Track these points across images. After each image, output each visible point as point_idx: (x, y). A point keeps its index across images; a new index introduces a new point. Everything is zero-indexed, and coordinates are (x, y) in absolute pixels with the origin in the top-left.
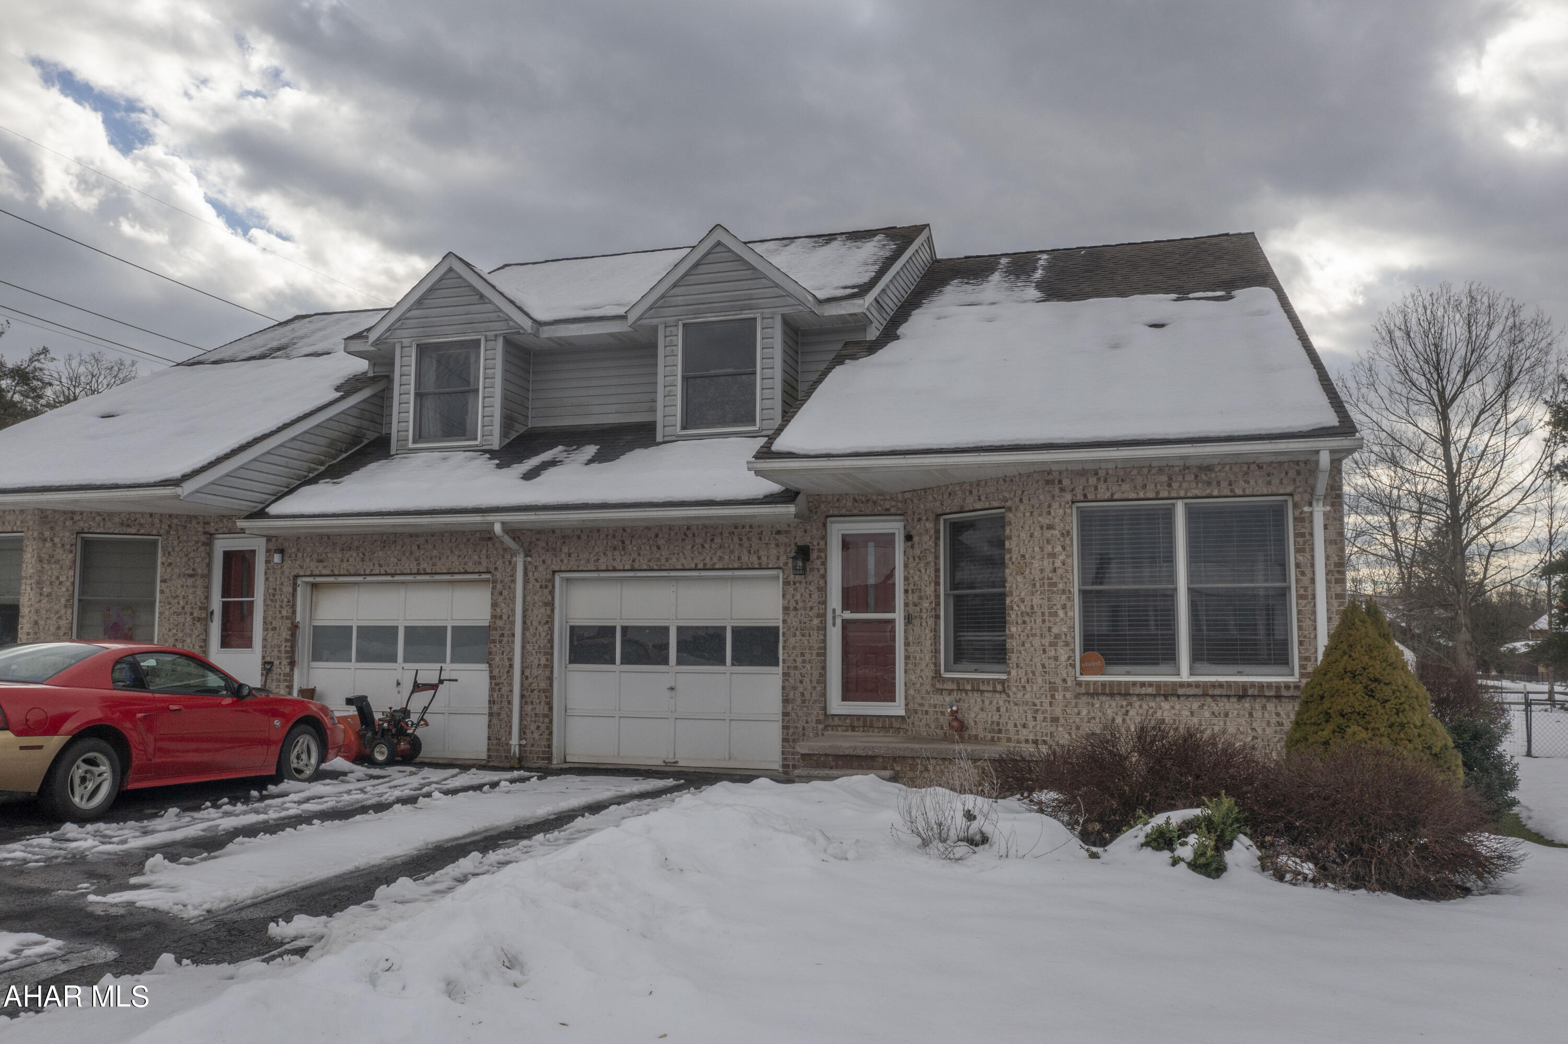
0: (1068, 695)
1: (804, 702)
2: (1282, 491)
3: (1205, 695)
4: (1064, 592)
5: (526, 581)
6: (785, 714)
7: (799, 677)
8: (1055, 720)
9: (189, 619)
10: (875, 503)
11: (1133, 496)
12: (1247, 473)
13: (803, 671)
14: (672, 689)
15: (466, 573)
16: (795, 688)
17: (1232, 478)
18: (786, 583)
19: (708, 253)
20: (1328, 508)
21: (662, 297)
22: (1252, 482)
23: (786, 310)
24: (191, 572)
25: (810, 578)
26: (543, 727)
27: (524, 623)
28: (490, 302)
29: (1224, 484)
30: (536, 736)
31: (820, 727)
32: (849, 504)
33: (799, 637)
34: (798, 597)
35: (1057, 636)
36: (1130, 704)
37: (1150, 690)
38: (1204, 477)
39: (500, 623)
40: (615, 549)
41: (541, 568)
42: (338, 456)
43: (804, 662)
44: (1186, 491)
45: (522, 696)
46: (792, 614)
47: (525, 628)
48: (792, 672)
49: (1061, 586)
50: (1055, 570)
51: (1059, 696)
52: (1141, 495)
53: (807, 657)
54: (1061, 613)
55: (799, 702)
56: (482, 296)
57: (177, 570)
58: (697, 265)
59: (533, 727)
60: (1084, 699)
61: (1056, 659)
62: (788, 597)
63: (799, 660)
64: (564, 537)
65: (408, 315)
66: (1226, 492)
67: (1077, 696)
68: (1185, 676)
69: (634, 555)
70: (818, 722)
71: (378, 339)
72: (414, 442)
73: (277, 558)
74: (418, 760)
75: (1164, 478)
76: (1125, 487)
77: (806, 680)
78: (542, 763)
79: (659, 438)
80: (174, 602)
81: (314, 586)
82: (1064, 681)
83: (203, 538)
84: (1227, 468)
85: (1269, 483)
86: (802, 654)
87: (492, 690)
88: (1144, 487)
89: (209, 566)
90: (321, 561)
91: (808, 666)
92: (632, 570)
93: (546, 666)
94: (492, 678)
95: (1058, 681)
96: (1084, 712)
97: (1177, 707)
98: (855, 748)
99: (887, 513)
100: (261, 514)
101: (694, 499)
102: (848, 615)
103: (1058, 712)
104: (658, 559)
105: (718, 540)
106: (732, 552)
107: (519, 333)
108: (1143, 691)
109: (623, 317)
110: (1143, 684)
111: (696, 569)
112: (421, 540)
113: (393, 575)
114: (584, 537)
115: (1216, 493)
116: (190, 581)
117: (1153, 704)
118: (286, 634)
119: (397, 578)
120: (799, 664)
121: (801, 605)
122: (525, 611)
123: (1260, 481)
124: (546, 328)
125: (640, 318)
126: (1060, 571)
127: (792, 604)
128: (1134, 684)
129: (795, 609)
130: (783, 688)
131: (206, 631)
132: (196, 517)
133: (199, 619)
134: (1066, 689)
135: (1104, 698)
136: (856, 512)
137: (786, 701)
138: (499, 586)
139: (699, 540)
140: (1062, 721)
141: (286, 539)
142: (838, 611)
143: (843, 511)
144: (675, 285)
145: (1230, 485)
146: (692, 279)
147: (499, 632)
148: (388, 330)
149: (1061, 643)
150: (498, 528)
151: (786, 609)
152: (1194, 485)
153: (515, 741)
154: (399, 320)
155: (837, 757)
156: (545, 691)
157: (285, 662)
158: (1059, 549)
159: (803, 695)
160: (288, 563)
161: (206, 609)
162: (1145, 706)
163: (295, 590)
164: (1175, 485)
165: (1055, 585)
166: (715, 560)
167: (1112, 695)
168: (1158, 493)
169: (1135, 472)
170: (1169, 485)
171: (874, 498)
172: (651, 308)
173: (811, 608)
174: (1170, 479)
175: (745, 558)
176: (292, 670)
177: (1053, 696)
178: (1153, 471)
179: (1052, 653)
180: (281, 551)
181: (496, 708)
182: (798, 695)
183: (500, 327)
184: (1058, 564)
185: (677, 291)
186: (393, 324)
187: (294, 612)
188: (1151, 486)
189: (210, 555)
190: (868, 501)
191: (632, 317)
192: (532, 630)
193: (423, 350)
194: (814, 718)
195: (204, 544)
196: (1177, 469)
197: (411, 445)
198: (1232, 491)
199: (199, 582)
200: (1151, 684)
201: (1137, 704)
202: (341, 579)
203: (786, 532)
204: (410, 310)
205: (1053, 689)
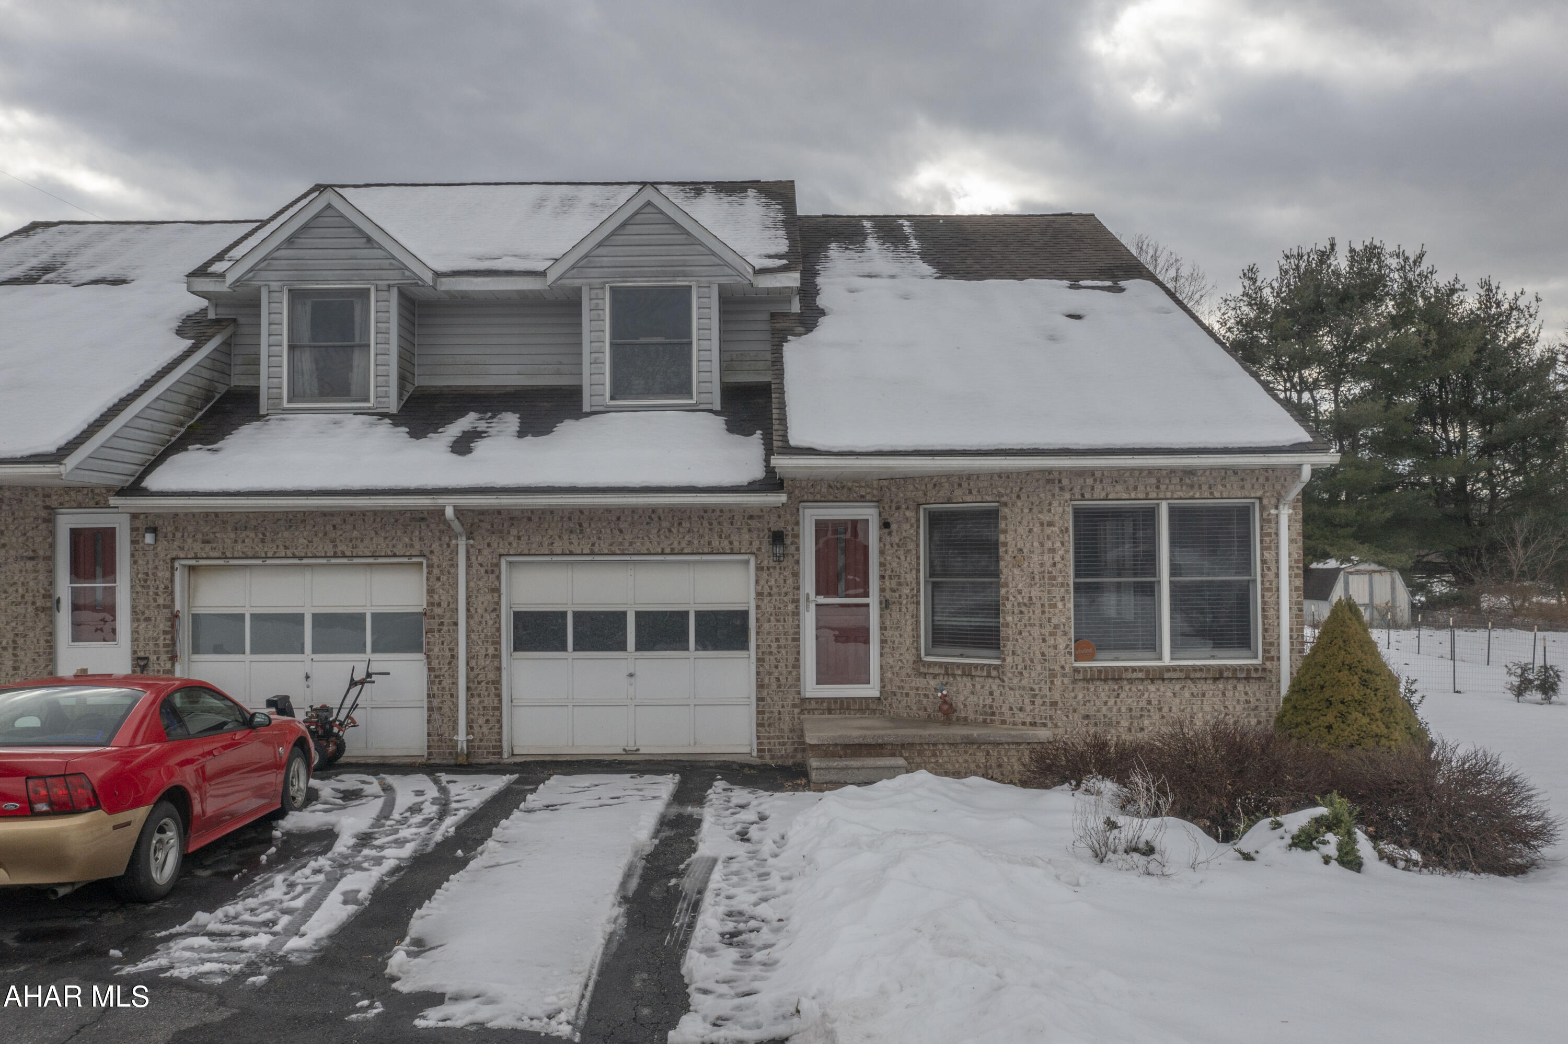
0: (1066, 681)
1: (779, 686)
2: (1253, 495)
3: (1188, 678)
4: (1062, 585)
5: (469, 566)
6: (760, 699)
7: (774, 662)
8: (1054, 704)
9: (31, 609)
10: (850, 489)
11: (1125, 496)
12: (1224, 478)
13: (779, 656)
14: (631, 675)
15: (395, 556)
16: (770, 674)
17: (1212, 482)
18: (759, 568)
19: (637, 213)
20: (1291, 511)
21: (586, 256)
22: (1228, 486)
23: (724, 280)
24: (31, 554)
25: (784, 564)
26: (493, 720)
27: (468, 610)
28: (381, 247)
29: (1205, 487)
30: (485, 729)
31: (797, 711)
32: (824, 490)
33: (773, 622)
34: (772, 582)
35: (1056, 627)
36: (1121, 688)
37: (1140, 675)
38: (1188, 481)
39: (438, 611)
40: (571, 532)
41: (486, 552)
42: (195, 414)
43: (779, 647)
44: (1172, 493)
45: (468, 689)
46: (766, 600)
47: (469, 616)
48: (767, 657)
49: (1060, 580)
50: (1054, 565)
51: (1058, 682)
52: (1133, 496)
53: (783, 642)
54: (1060, 605)
55: (774, 686)
56: (369, 240)
57: (12, 553)
58: (624, 225)
59: (481, 721)
60: (1080, 684)
61: (1055, 647)
62: (762, 582)
63: (774, 645)
64: (512, 519)
65: (276, 254)
66: (1207, 494)
67: (1074, 681)
68: (1167, 661)
69: (594, 539)
70: (794, 706)
71: (237, 281)
72: (289, 401)
73: (149, 538)
74: (342, 760)
75: (1153, 481)
76: (1119, 488)
77: (782, 664)
78: (492, 759)
79: (586, 408)
80: (10, 590)
81: (191, 569)
82: (1063, 668)
83: (43, 514)
84: (1208, 473)
85: (1243, 487)
86: (777, 640)
87: (431, 682)
88: (1136, 488)
89: (52, 546)
90: (208, 542)
91: (784, 652)
92: (592, 553)
93: (494, 656)
94: (430, 669)
95: (1057, 668)
96: (1080, 696)
97: (1162, 689)
98: (865, 737)
99: (862, 499)
100: (135, 489)
101: (673, 485)
102: (822, 600)
103: (1057, 697)
104: (621, 543)
105: (686, 525)
106: (702, 536)
107: (416, 284)
108: (1135, 675)
109: (543, 274)
110: (1134, 670)
111: (663, 553)
112: (337, 520)
113: (301, 558)
114: (535, 518)
115: (1197, 495)
116: (30, 565)
117: (1141, 687)
118: (163, 625)
119: (305, 561)
120: (774, 650)
121: (775, 590)
122: (468, 597)
123: (1235, 486)
124: (444, 280)
125: (560, 278)
126: (1059, 566)
127: (766, 590)
128: (1126, 669)
129: (770, 594)
130: (758, 673)
131: (52, 622)
132: (34, 489)
133: (44, 609)
134: (1064, 675)
135: (1098, 683)
136: (831, 498)
137: (760, 686)
138: (436, 571)
139: (665, 524)
140: (1060, 705)
141: (158, 516)
142: (812, 596)
143: (818, 497)
144: (600, 245)
145: (1210, 488)
146: (619, 239)
147: (437, 621)
148: (251, 270)
149: (1059, 633)
150: (449, 512)
151: (759, 595)
152: (1179, 487)
153: (462, 737)
154: (264, 259)
155: (846, 746)
156: (493, 682)
157: (164, 657)
158: (1058, 544)
159: (778, 679)
160: (163, 544)
161: (50, 596)
162: (1134, 689)
163: (173, 575)
164: (1163, 487)
165: (1054, 578)
166: (684, 544)
167: (1105, 680)
168: (1147, 494)
169: (1128, 474)
170: (1158, 487)
171: (850, 484)
172: (573, 267)
173: (786, 594)
174: (1159, 481)
175: (715, 543)
176: (173, 665)
177: (1052, 682)
178: (1144, 474)
179: (1052, 642)
180: (154, 530)
181: (436, 702)
182: (773, 679)
183: (394, 276)
184: (1057, 559)
185: (602, 251)
186: (257, 264)
187: (173, 600)
188: (1141, 488)
189: (52, 533)
190: (843, 487)
191: (552, 277)
192: (477, 618)
193: (296, 296)
194: (789, 702)
195: (46, 521)
196: (1164, 473)
197: (286, 405)
198: (1211, 493)
199: (41, 566)
200: (1141, 669)
201: (1127, 688)
202: (232, 562)
203: (760, 517)
204: (278, 248)
205: (1053, 675)
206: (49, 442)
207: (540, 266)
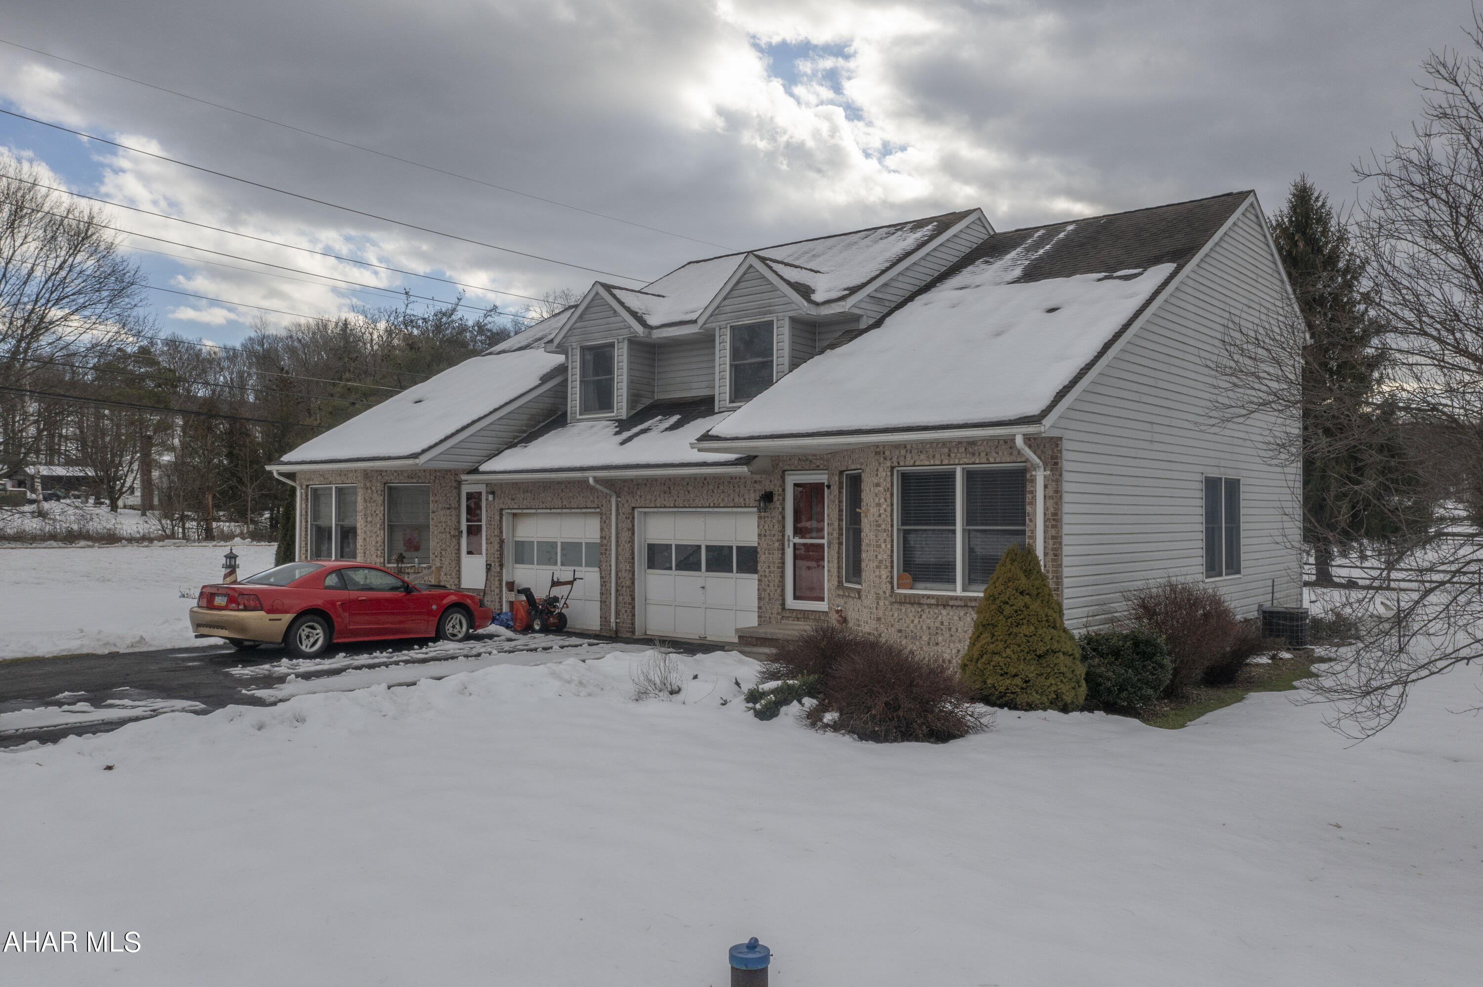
0: (887, 603)
1: (770, 600)
2: (1019, 460)
3: (966, 606)
4: (885, 530)
5: (618, 514)
6: (759, 608)
7: (767, 583)
8: (879, 619)
9: (448, 536)
10: (811, 461)
11: (927, 463)
12: (997, 447)
13: (770, 578)
14: (703, 588)
15: (587, 508)
16: (765, 590)
17: (988, 450)
18: (760, 518)
19: (744, 274)
20: (1048, 473)
21: (718, 307)
22: (1000, 453)
23: (792, 314)
24: (448, 506)
25: (773, 514)
26: (629, 611)
27: (617, 542)
28: (620, 316)
29: (983, 454)
30: (625, 617)
31: (779, 617)
32: (796, 462)
33: (767, 555)
34: (766, 527)
35: (881, 562)
36: (923, 610)
37: (933, 601)
38: (971, 450)
39: (605, 542)
40: (665, 493)
41: (626, 506)
42: (536, 425)
43: (770, 572)
44: (960, 460)
45: (617, 591)
46: (763, 539)
47: (617, 546)
48: (763, 579)
49: (883, 527)
50: (880, 515)
51: (881, 603)
52: (932, 463)
53: (772, 569)
54: (883, 546)
55: (767, 600)
56: (615, 312)
57: (440, 505)
58: (738, 283)
59: (623, 611)
60: (896, 606)
61: (880, 577)
62: (761, 527)
63: (767, 570)
64: (638, 484)
65: (576, 326)
66: (984, 460)
67: (892, 603)
68: (959, 592)
69: (675, 497)
70: (778, 614)
71: (559, 344)
72: (581, 414)
73: (491, 497)
74: (565, 630)
75: (946, 450)
76: (923, 457)
77: (771, 584)
78: (629, 635)
79: (716, 410)
80: (440, 525)
81: (515, 515)
82: (884, 592)
83: (454, 484)
84: (985, 443)
85: (1011, 454)
86: (769, 567)
87: (602, 585)
88: (934, 456)
89: (459, 501)
90: (513, 499)
91: (772, 575)
92: (675, 507)
93: (629, 571)
94: (601, 577)
95: (881, 593)
96: (896, 615)
97: (951, 613)
99: (818, 468)
100: (475, 471)
102: (798, 540)
103: (881, 614)
104: (689, 500)
105: (721, 487)
106: (729, 495)
107: (636, 336)
108: (929, 601)
109: (695, 322)
110: (928, 597)
111: (709, 507)
112: (563, 486)
113: (551, 509)
114: (648, 485)
115: (977, 461)
116: (448, 512)
117: (936, 611)
118: (497, 546)
119: (553, 511)
120: (767, 574)
121: (768, 532)
122: (617, 534)
123: (1005, 453)
124: (655, 331)
125: (705, 324)
126: (883, 516)
127: (763, 532)
128: (923, 596)
129: (765, 536)
130: (758, 590)
131: (459, 544)
132: (450, 471)
133: (454, 536)
134: (885, 598)
135: (908, 606)
136: (800, 468)
137: (760, 599)
138: (604, 517)
139: (711, 487)
140: (883, 620)
141: (495, 485)
142: (791, 538)
143: (793, 468)
144: (725, 299)
145: (987, 455)
146: (735, 293)
147: (604, 548)
148: (564, 337)
149: (883, 567)
150: (591, 481)
151: (759, 535)
152: (964, 455)
153: (613, 620)
154: (570, 330)
156: (629, 587)
157: (497, 564)
158: (883, 500)
159: (769, 595)
160: (497, 500)
161: (459, 529)
162: (932, 612)
163: (501, 518)
164: (953, 455)
165: (879, 526)
166: (720, 501)
167: (912, 604)
168: (942, 461)
169: (929, 446)
170: (949, 455)
171: (811, 458)
172: (711, 315)
173: (774, 535)
174: (950, 451)
175: (736, 500)
176: (501, 569)
177: (878, 603)
178: (940, 445)
179: (878, 573)
180: (493, 493)
181: (604, 597)
182: (767, 595)
183: (625, 333)
184: (882, 511)
185: (727, 302)
186: (567, 333)
187: (501, 532)
188: (938, 456)
189: (459, 495)
190: (807, 460)
191: (701, 322)
192: (622, 547)
193: (584, 349)
194: (775, 611)
195: (455, 488)
196: (954, 444)
197: (578, 417)
198: (988, 459)
199: (454, 512)
200: (933, 597)
201: (927, 611)
202: (525, 511)
203: (760, 482)
204: (576, 322)
205: (878, 598)
206: (417, 449)
207: (693, 316)
